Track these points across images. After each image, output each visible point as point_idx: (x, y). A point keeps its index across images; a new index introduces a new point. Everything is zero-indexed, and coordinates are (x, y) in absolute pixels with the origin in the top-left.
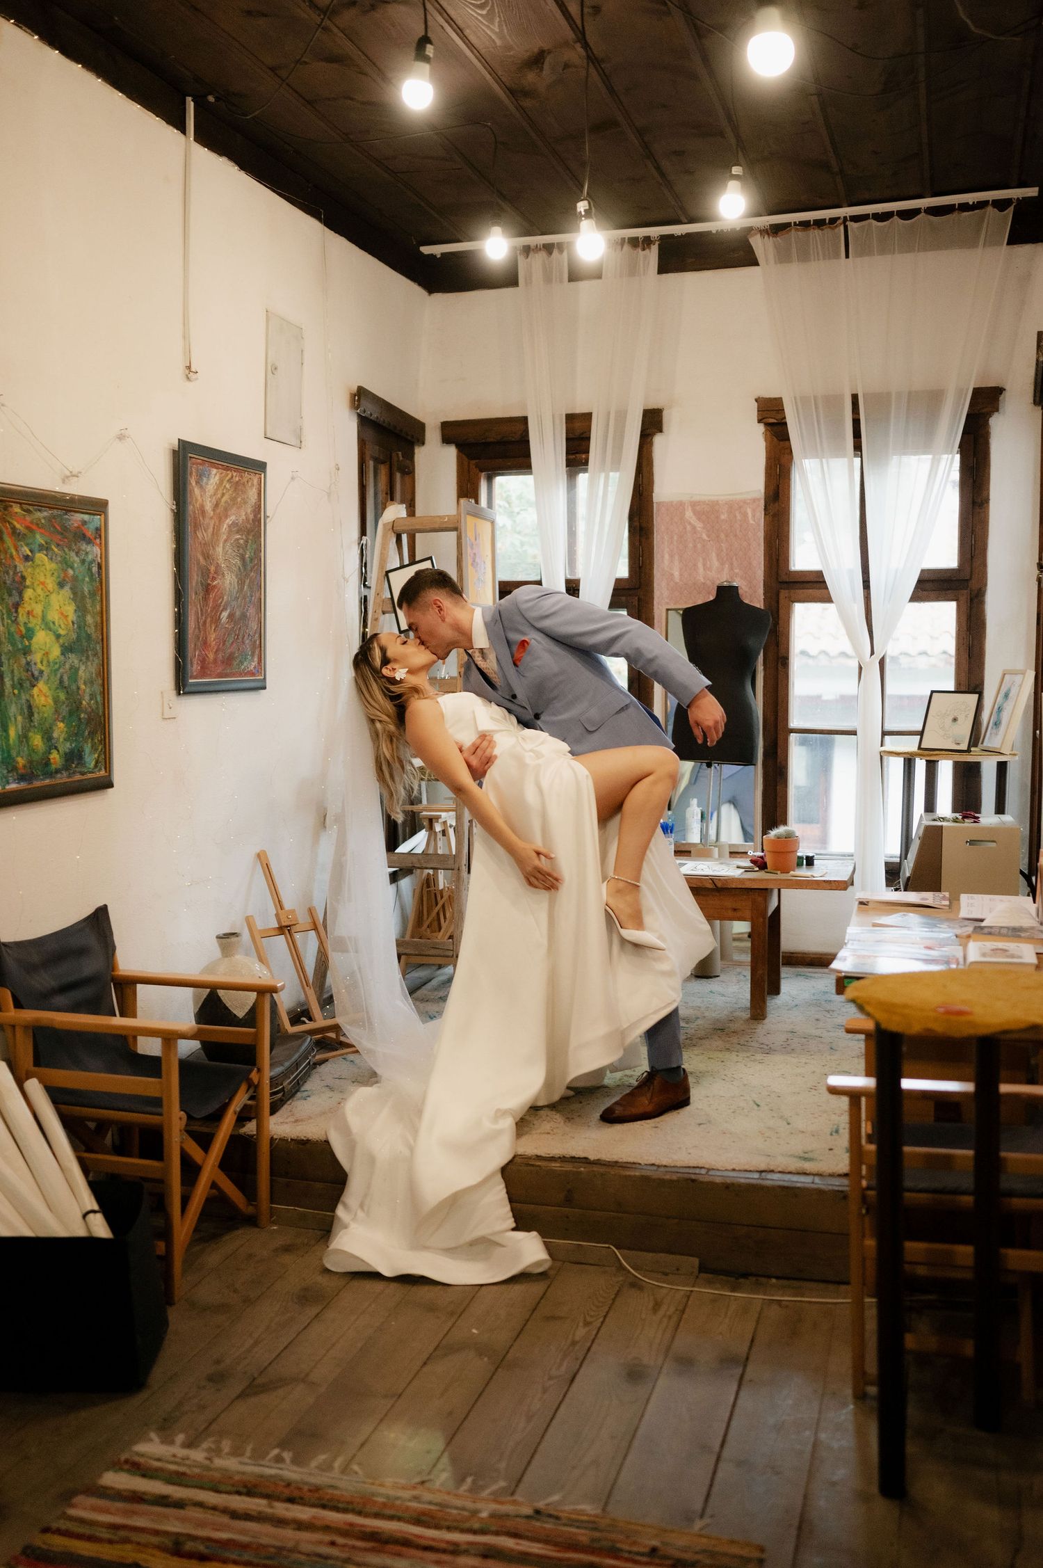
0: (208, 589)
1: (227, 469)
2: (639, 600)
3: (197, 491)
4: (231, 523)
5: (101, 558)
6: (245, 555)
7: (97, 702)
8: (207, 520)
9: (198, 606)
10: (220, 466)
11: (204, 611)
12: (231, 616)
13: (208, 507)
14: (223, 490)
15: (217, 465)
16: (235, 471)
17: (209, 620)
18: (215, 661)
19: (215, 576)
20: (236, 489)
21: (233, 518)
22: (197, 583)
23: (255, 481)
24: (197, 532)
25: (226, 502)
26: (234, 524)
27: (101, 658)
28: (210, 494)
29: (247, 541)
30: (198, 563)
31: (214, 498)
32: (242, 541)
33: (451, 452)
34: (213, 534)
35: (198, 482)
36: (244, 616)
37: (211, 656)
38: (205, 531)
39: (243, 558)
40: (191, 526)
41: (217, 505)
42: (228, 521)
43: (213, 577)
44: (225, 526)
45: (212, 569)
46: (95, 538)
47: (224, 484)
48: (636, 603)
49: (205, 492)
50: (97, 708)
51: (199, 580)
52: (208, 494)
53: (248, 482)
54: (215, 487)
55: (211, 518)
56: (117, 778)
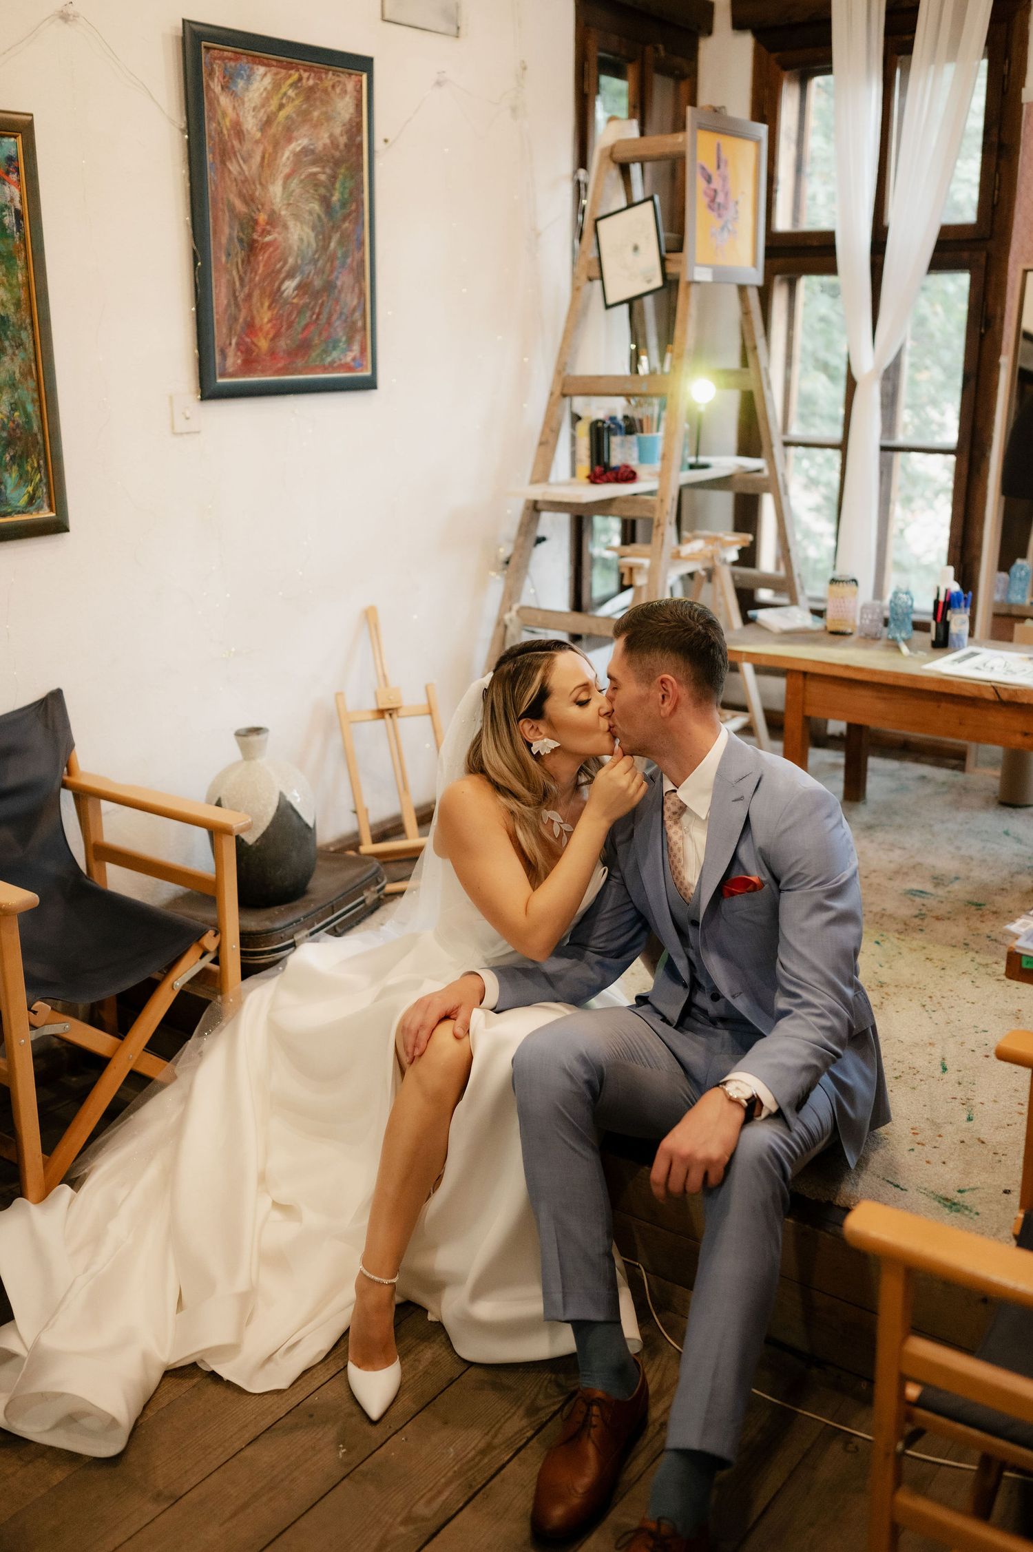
0: (251, 248)
1: (289, 67)
2: (989, 257)
3: (225, 101)
4: (298, 149)
5: (21, 202)
6: (332, 195)
7: (27, 415)
8: (248, 146)
9: (235, 273)
10: (274, 63)
11: (247, 279)
12: (302, 288)
13: (250, 124)
14: (282, 98)
15: (265, 61)
16: (305, 71)
17: (256, 293)
18: (272, 353)
19: (268, 227)
20: (307, 99)
21: (304, 142)
22: (230, 239)
23: (350, 86)
24: (228, 164)
25: (288, 117)
26: (305, 151)
27: (31, 350)
28: (253, 105)
29: (333, 177)
30: (232, 209)
31: (263, 111)
32: (323, 177)
33: (744, 42)
34: (262, 165)
35: (227, 87)
36: (329, 286)
37: (263, 344)
38: (245, 161)
39: (325, 202)
40: (214, 154)
41: (268, 123)
42: (296, 146)
43: (264, 230)
44: (287, 154)
45: (262, 217)
46: (8, 173)
47: (283, 90)
48: (983, 260)
49: (243, 103)
50: (29, 421)
51: (235, 234)
52: (249, 105)
53: (333, 87)
54: (264, 95)
55: (257, 142)
56: (72, 523)
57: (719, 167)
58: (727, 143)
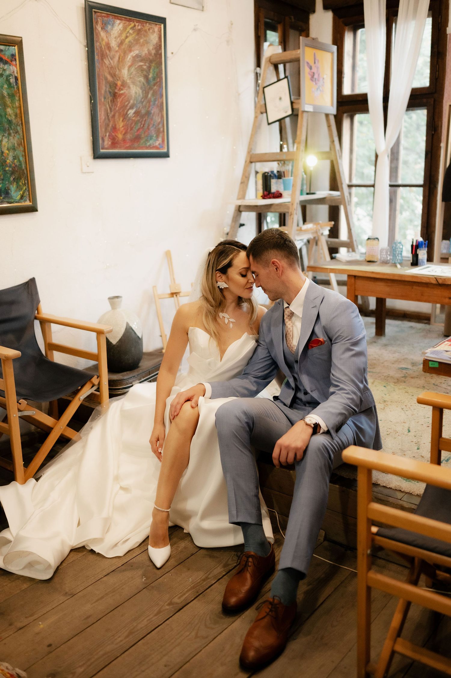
0: (115, 96)
1: (130, 20)
2: (435, 101)
3: (103, 34)
4: (134, 55)
5: (17, 73)
6: (149, 75)
7: (20, 161)
8: (113, 53)
9: (107, 106)
10: (124, 19)
11: (113, 109)
12: (137, 113)
13: (114, 44)
14: (127, 34)
15: (120, 18)
16: (137, 22)
17: (117, 115)
18: (124, 140)
19: (122, 87)
20: (138, 34)
21: (137, 52)
22: (106, 91)
23: (156, 29)
24: (104, 60)
25: (129, 42)
26: (137, 56)
27: (22, 134)
28: (115, 36)
29: (149, 67)
30: (106, 79)
31: (119, 39)
32: (145, 67)
33: (329, 15)
34: (119, 61)
35: (104, 29)
36: (148, 113)
37: (120, 136)
38: (111, 59)
39: (146, 77)
40: (98, 56)
41: (121, 44)
42: (133, 54)
43: (120, 88)
44: (129, 57)
45: (119, 83)
46: (12, 61)
47: (127, 30)
48: (432, 103)
49: (111, 35)
50: (21, 164)
51: (108, 89)
52: (113, 36)
53: (149, 29)
54: (120, 32)
55: (117, 51)
56: (39, 207)
57: (315, 63)
58: (319, 53)
